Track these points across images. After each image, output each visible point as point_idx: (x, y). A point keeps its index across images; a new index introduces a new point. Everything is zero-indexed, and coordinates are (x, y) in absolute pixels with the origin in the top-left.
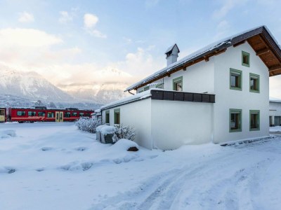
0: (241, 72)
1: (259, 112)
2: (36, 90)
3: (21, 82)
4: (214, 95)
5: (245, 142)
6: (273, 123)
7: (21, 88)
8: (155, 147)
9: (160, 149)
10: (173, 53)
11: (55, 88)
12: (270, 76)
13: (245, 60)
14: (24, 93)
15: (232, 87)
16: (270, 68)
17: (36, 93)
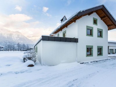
0: (92, 28)
1: (102, 47)
2: (19, 39)
3: (13, 36)
4: (78, 39)
5: (94, 62)
6: (114, 52)
7: (13, 38)
8: (45, 64)
9: (47, 65)
10: (63, 20)
11: (26, 38)
12: (109, 30)
13: (95, 22)
14: (14, 40)
15: (88, 35)
16: (108, 26)
17: (18, 40)
